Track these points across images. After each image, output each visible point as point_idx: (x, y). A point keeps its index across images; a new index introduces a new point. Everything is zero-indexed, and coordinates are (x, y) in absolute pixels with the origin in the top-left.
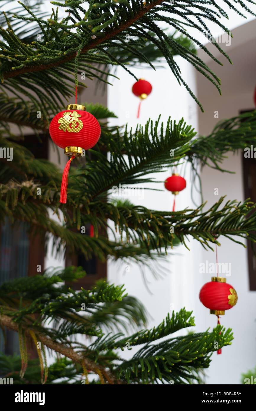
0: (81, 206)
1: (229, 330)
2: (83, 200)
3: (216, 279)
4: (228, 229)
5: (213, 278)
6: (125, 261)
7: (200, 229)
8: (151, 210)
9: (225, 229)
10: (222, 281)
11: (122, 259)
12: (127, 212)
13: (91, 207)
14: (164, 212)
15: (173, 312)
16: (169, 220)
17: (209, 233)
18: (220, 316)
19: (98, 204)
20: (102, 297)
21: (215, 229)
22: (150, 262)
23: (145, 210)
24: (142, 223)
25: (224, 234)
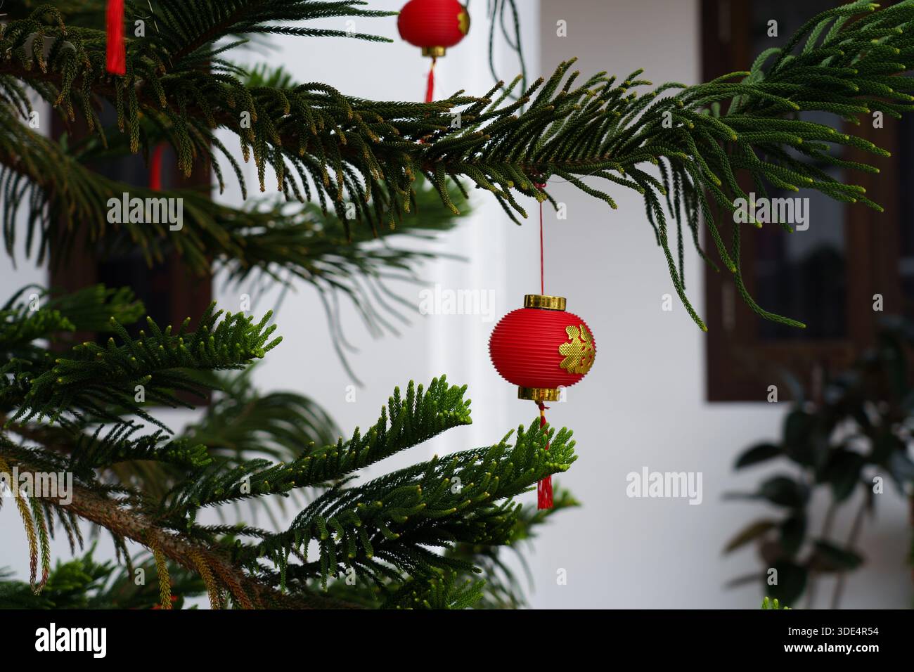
0: (138, 82)
1: (564, 435)
2: (144, 66)
3: (537, 299)
4: (574, 157)
5: (527, 298)
6: (275, 277)
7: (494, 158)
8: (351, 100)
9: (566, 157)
10: (554, 305)
11: (265, 269)
12: (279, 103)
13: (170, 87)
14: (390, 104)
15: (411, 384)
16: (404, 129)
17: (521, 169)
18: (546, 403)
19: (190, 77)
20: (206, 347)
21: (537, 158)
22: (356, 279)
23: (332, 97)
24: (325, 135)
25: (564, 172)
